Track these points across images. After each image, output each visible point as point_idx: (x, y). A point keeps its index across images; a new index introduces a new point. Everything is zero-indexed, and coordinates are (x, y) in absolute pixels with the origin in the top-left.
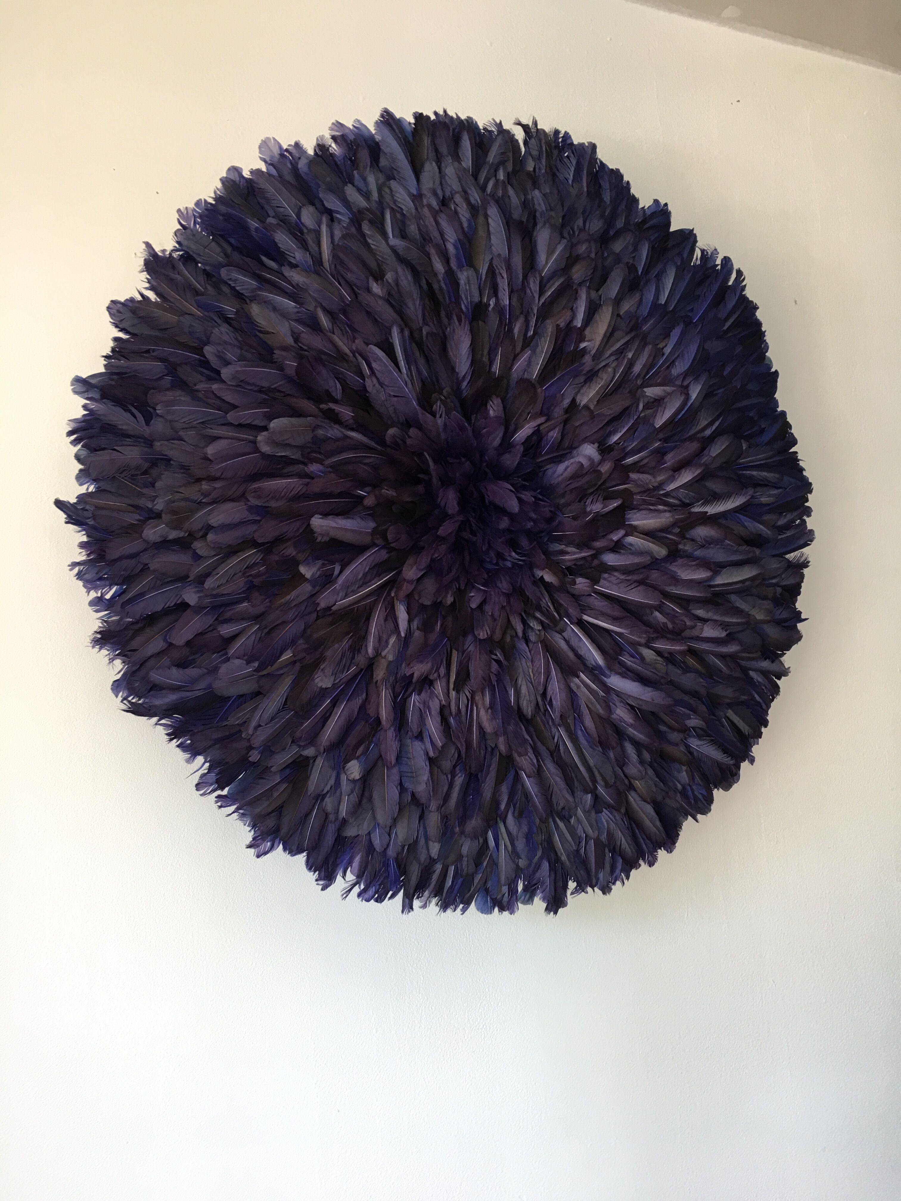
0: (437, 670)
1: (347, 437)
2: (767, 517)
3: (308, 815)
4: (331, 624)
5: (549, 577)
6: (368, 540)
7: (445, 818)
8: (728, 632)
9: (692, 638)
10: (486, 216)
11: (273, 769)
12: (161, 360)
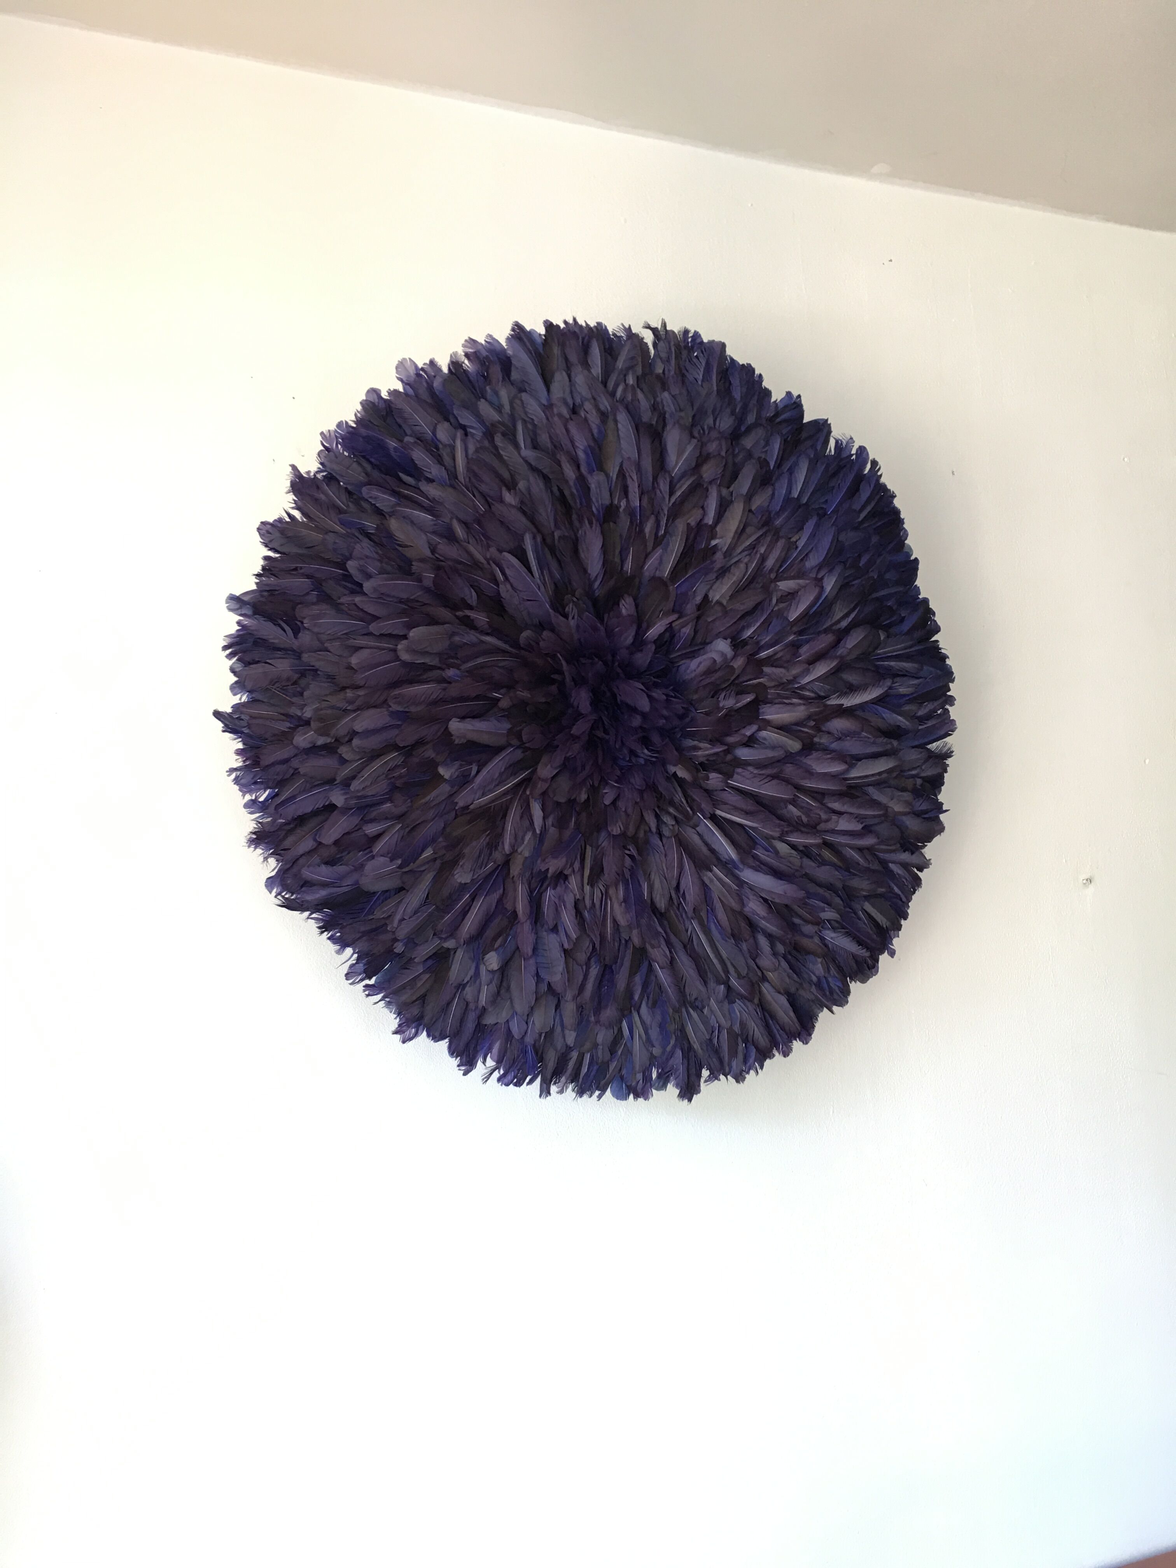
0: (572, 865)
1: (482, 642)
2: (907, 708)
3: (449, 1004)
4: (470, 822)
5: (682, 773)
6: (502, 741)
7: (580, 1008)
8: (863, 825)
9: (827, 831)
10: (616, 421)
11: (416, 960)
12: (308, 576)
